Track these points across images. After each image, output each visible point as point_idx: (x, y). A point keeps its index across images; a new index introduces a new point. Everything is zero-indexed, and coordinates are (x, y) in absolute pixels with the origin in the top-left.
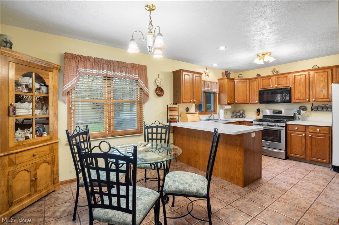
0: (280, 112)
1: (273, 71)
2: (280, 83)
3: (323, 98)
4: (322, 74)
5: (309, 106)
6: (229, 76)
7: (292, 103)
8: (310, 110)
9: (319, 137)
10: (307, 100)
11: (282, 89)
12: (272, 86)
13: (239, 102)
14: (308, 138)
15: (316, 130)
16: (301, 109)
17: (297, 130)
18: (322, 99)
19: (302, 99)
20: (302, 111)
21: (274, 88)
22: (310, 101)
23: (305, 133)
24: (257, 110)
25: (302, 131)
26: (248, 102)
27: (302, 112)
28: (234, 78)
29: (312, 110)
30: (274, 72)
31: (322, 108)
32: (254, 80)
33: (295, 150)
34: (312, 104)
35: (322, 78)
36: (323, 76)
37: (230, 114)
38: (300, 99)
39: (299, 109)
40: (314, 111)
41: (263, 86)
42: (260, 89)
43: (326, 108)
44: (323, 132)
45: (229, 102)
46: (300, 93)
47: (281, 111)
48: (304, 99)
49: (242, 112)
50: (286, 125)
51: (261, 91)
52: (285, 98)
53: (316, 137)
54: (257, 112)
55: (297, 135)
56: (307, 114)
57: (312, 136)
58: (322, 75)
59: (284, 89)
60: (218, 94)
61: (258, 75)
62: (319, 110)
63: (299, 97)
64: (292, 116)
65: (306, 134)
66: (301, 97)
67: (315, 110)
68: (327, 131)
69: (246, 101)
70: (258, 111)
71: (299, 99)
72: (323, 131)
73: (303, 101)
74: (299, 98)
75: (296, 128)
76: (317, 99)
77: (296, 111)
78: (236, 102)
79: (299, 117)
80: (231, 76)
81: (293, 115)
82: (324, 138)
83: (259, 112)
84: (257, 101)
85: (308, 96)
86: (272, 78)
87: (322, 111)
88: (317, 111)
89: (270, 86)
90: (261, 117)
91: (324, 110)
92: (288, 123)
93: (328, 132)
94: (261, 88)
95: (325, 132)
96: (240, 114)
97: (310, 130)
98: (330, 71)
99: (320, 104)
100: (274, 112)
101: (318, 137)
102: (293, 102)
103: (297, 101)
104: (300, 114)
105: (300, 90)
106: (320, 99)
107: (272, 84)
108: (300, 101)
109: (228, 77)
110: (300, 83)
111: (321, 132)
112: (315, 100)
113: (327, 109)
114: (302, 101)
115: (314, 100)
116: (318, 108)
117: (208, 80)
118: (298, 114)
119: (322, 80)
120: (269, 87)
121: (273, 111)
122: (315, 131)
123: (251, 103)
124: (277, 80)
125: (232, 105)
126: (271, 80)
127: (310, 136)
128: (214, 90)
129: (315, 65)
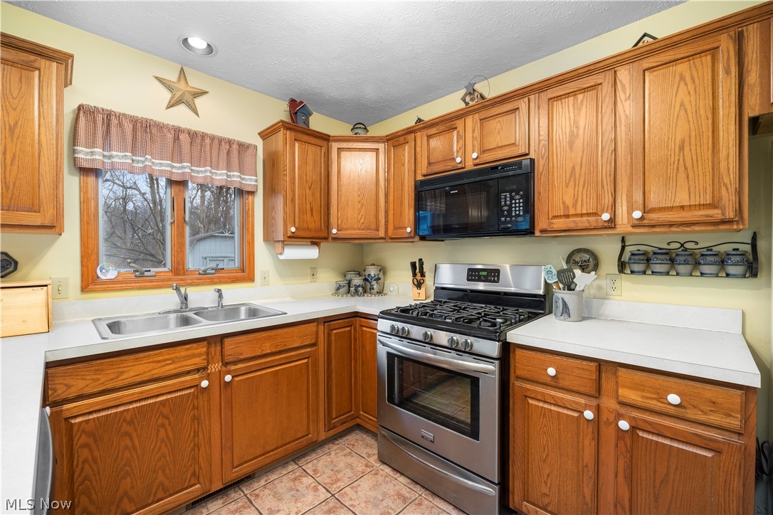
0: (493, 275)
1: (468, 99)
2: (492, 142)
3: (686, 203)
4: (682, 68)
5: (608, 251)
6: (307, 123)
7: (537, 233)
8: (615, 270)
9: (675, 445)
10: (606, 217)
11: (496, 167)
12: (458, 160)
13: (344, 234)
14: (608, 434)
15: (662, 398)
16: (576, 263)
17: (554, 383)
18: (682, 207)
19: (582, 215)
20: (578, 272)
21: (470, 166)
22: (619, 221)
23: (594, 402)
24: (413, 265)
25: (582, 389)
26: (382, 234)
27: (582, 279)
28: (329, 134)
29: (622, 266)
31: (672, 261)
32: (401, 139)
33: (545, 490)
34: (623, 240)
35: (682, 94)
36: (688, 79)
38: (572, 212)
39: (568, 262)
40: (632, 272)
41: (430, 164)
42: (420, 178)
43: (690, 259)
44: (702, 418)
45: (293, 229)
46: (572, 183)
47: (498, 271)
48: (588, 214)
50: (507, 348)
51: (423, 183)
52: (510, 211)
53: (661, 440)
54: (414, 275)
55: (553, 408)
56: (600, 288)
57: (633, 428)
58: (682, 78)
59: (504, 166)
60: (258, 202)
61: (419, 120)
62: (658, 268)
63: (569, 202)
64: (540, 296)
65: (598, 410)
66: (575, 205)
67: (636, 267)
68: (728, 415)
69: (373, 226)
70: (417, 269)
71: (567, 216)
72: (705, 413)
73: (583, 222)
74: (566, 207)
75: (552, 371)
76: (653, 210)
77: (555, 272)
78: (334, 231)
79: (565, 304)
80: (318, 122)
81: (541, 292)
82: (709, 454)
83: (423, 275)
84: (409, 230)
85: (608, 199)
86: (459, 123)
87: (668, 274)
88: (644, 273)
89: (454, 159)
91: (682, 269)
93: (735, 423)
94: (424, 172)
95: (715, 419)
96: (366, 280)
97: (621, 391)
98: (726, 44)
99: (659, 241)
100: (474, 274)
101: (667, 442)
102: (542, 231)
103: (559, 224)
104: (570, 287)
105: (573, 168)
106: (671, 209)
107: (460, 153)
108: (572, 226)
109: (301, 124)
110: (572, 133)
111: (691, 414)
112: (642, 218)
113: (697, 264)
114: (580, 226)
115: (637, 214)
116: (648, 260)
118: (561, 286)
119: (682, 105)
120: (450, 165)
121: (470, 270)
122: (654, 404)
123: (392, 238)
124: (477, 133)
125: (323, 244)
126: (458, 133)
127: (624, 425)
128: (221, 174)
129: (645, 35)
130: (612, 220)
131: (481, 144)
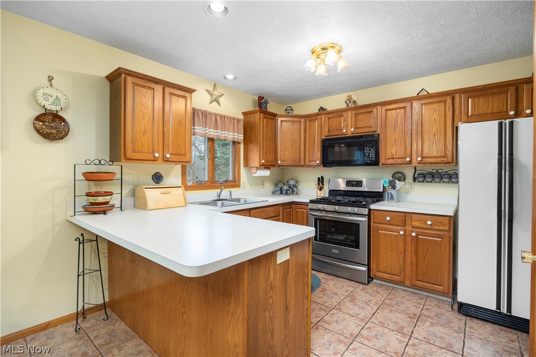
0: (359, 183)
1: (348, 102)
2: (360, 124)
3: (436, 155)
4: (435, 106)
5: (409, 173)
6: (266, 108)
7: (380, 165)
8: (412, 180)
9: (430, 238)
10: (408, 159)
11: (363, 136)
12: (344, 131)
13: (284, 163)
14: (409, 239)
15: (425, 223)
16: (396, 178)
17: (389, 223)
18: (435, 157)
19: (399, 158)
20: (397, 181)
21: (349, 134)
22: (413, 161)
23: (403, 228)
24: (319, 179)
25: (399, 224)
26: (302, 163)
27: (398, 184)
28: (276, 113)
29: (415, 179)
30: (350, 102)
31: (433, 177)
32: (314, 118)
33: (386, 265)
34: (415, 168)
35: (435, 115)
36: (437, 110)
37: (269, 187)
38: (395, 157)
39: (392, 177)
40: (419, 181)
41: (329, 131)
42: (323, 137)
43: (439, 176)
44: (438, 228)
45: (263, 161)
46: (395, 145)
47: (361, 182)
48: (401, 158)
49: (292, 182)
50: (370, 210)
51: (326, 140)
52: (369, 155)
53: (426, 237)
54: (319, 184)
55: (389, 233)
56: (406, 188)
57: (417, 235)
58: (435, 109)
59: (367, 136)
60: (242, 146)
61: (322, 109)
62: (428, 180)
63: (394, 153)
64: (381, 192)
65: (405, 231)
66: (396, 154)
67: (421, 180)
68: (445, 226)
69: (298, 160)
70: (321, 181)
71: (393, 158)
72: (438, 226)
73: (399, 161)
74: (393, 155)
75: (388, 218)
76: (425, 158)
77: (388, 182)
78: (279, 162)
79: (392, 195)
80: (271, 108)
81: (381, 191)
82: (440, 239)
83: (323, 184)
84: (318, 162)
85: (408, 152)
86: (345, 114)
87: (432, 182)
88: (423, 182)
89: (342, 130)
90: (325, 193)
91: (437, 180)
92: (373, 207)
93: (447, 228)
94: (326, 134)
95: (441, 228)
96: (290, 187)
97: (413, 223)
98: (449, 100)
99: (429, 169)
100: (349, 183)
101: (428, 238)
102: (383, 164)
103: (390, 161)
104: (394, 188)
105: (396, 139)
106: (431, 157)
107: (345, 128)
108: (395, 162)
109: (264, 109)
110: (395, 125)
111: (435, 227)
112: (421, 160)
113: (442, 178)
114: (398, 162)
115: (419, 159)
116: (425, 177)
117: (218, 113)
118: (390, 187)
119: (435, 119)
120: (340, 133)
121: (347, 181)
122: (424, 226)
123: (307, 166)
124: (353, 120)
125: (272, 168)
126: (344, 118)
127: (414, 234)
128: (230, 135)
129: (423, 89)
130: (411, 161)
131: (356, 124)
